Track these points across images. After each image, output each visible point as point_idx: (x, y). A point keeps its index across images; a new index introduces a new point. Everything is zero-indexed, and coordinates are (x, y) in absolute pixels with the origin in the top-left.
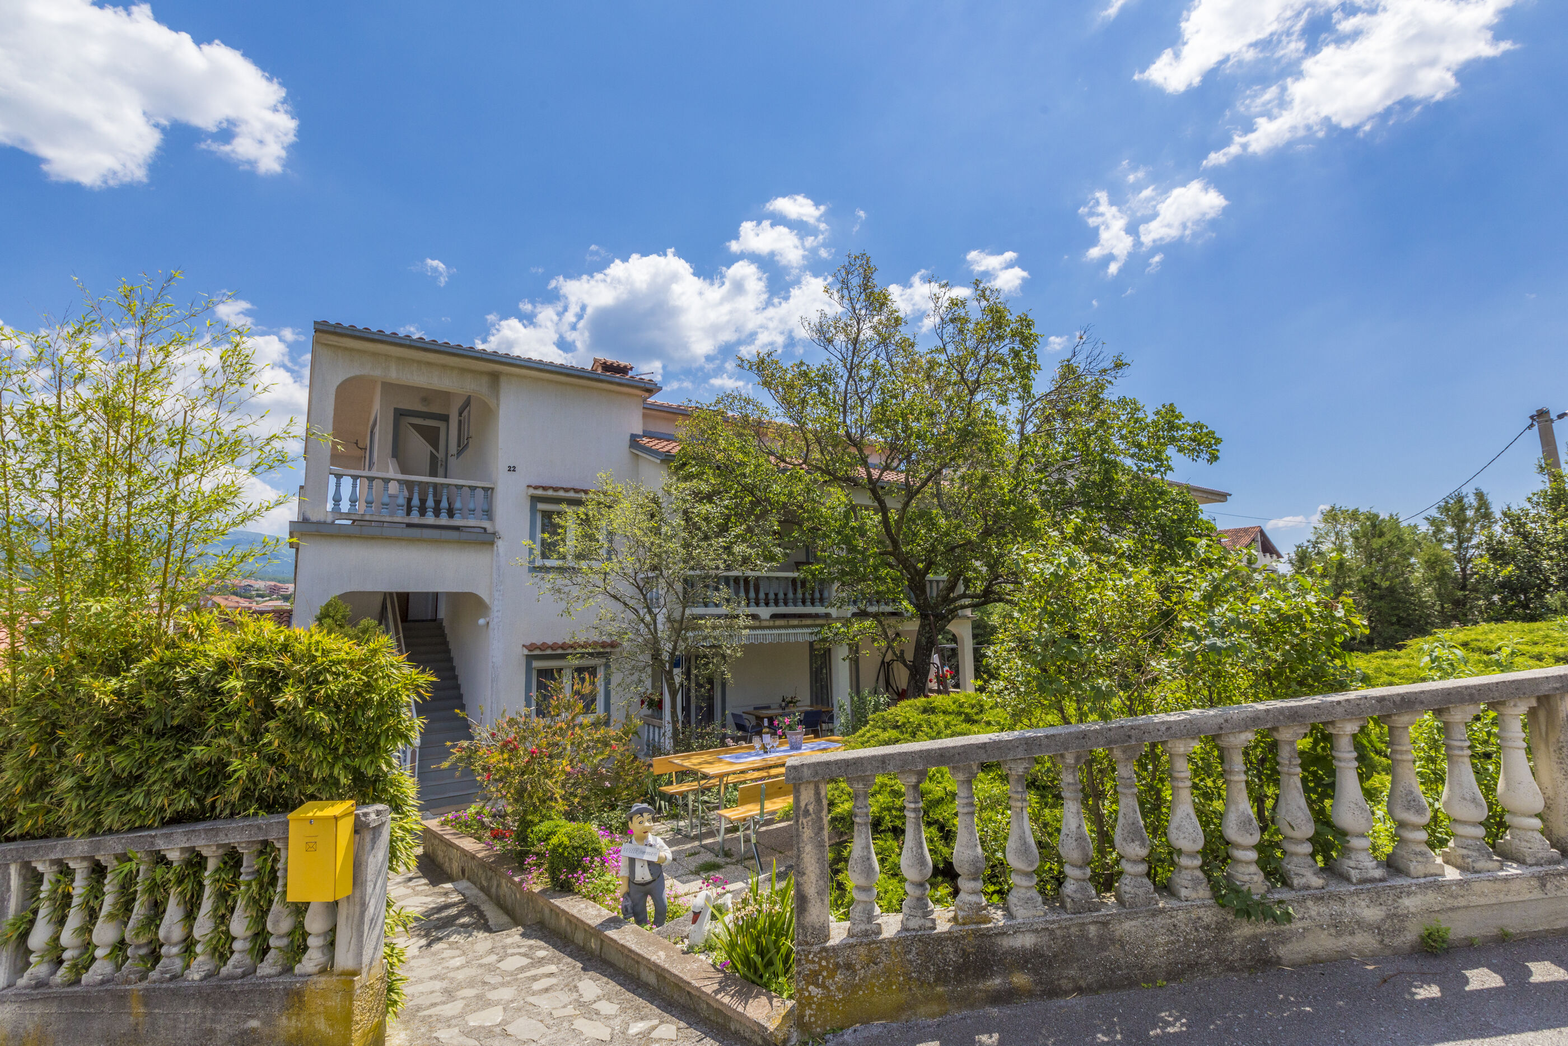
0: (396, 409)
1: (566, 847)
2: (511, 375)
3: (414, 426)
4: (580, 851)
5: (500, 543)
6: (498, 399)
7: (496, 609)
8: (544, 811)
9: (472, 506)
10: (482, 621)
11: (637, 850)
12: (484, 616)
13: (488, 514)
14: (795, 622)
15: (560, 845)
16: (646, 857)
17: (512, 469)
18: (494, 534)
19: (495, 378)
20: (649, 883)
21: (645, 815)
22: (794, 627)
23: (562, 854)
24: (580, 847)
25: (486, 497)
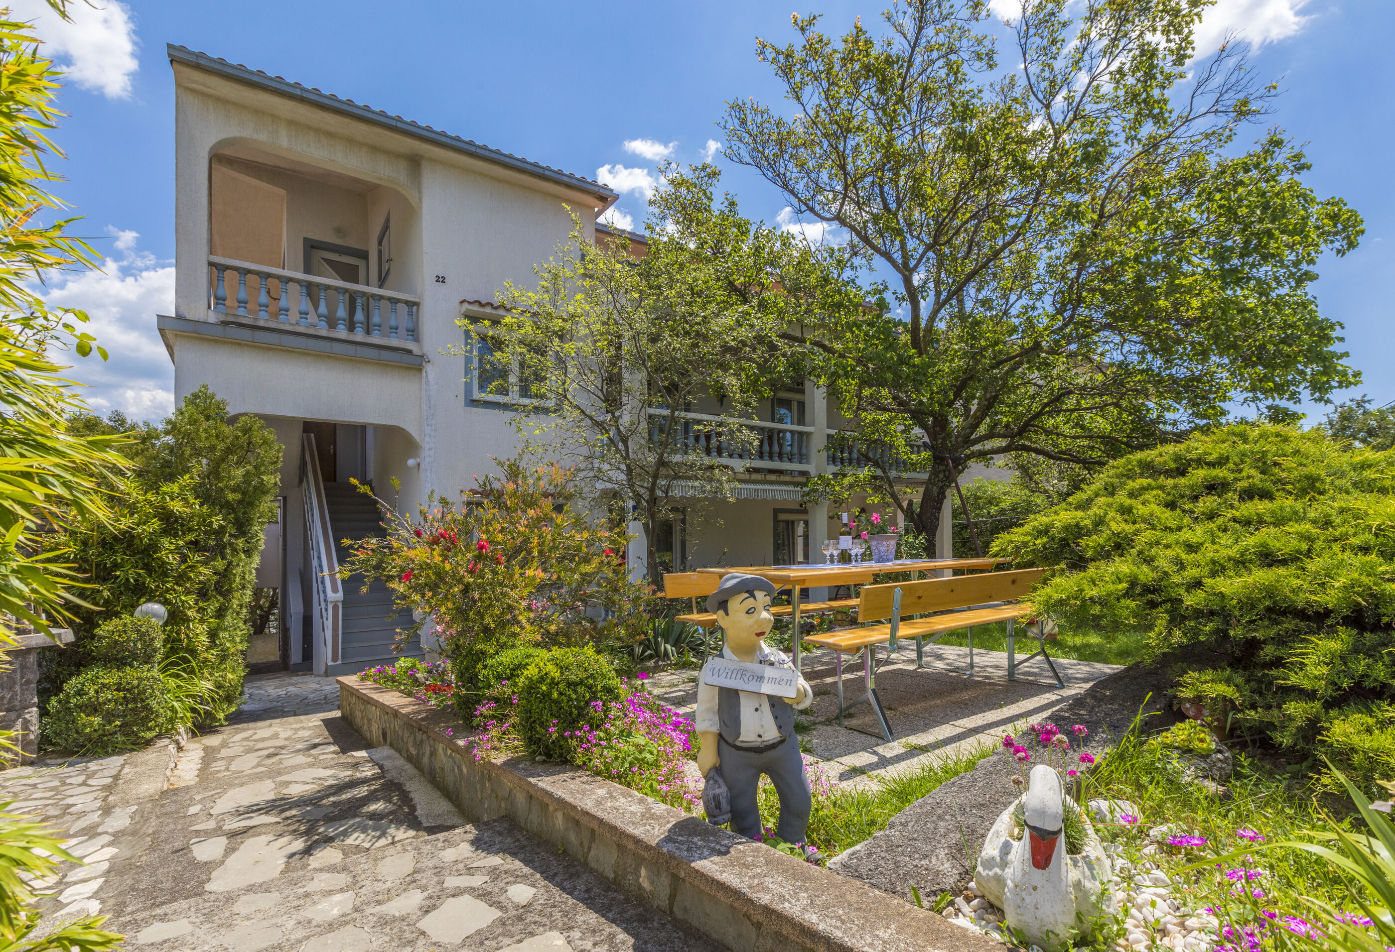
0: (305, 239)
1: (554, 683)
2: (434, 161)
3: (328, 261)
4: (581, 690)
5: (429, 368)
6: (420, 192)
7: (427, 446)
8: (503, 639)
9: (393, 323)
10: (411, 462)
11: (742, 673)
12: (414, 456)
13: (414, 333)
14: (773, 477)
15: (542, 680)
16: (767, 689)
17: (441, 280)
18: (422, 356)
19: (415, 162)
20: (773, 746)
21: (759, 595)
22: (771, 483)
23: (547, 695)
24: (581, 682)
25: (410, 313)
